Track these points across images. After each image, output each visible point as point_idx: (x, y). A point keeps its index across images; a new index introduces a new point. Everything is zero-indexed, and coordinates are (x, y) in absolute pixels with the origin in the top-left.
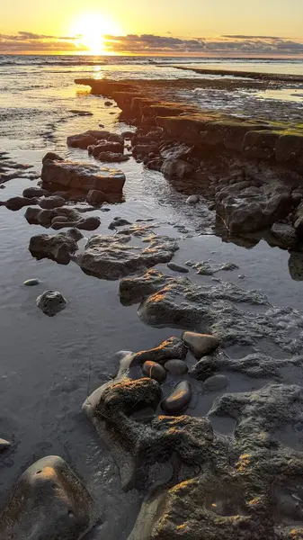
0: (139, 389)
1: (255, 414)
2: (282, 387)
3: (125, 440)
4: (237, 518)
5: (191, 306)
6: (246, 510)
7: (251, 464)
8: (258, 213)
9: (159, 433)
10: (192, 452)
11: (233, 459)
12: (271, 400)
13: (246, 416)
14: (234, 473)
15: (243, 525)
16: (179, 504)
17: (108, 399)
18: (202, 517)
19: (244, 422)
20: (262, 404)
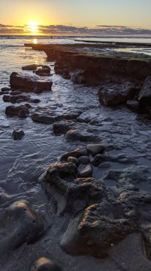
0: (66, 167)
1: (126, 177)
2: (138, 166)
3: (61, 190)
4: (122, 220)
5: (90, 134)
6: (126, 217)
7: (126, 197)
8: (120, 95)
9: (78, 186)
10: (96, 193)
11: (117, 196)
12: (133, 171)
13: (122, 178)
14: (118, 201)
15: (125, 223)
16: (91, 214)
17: (51, 171)
18: (104, 220)
19: (121, 181)
20: (129, 173)
